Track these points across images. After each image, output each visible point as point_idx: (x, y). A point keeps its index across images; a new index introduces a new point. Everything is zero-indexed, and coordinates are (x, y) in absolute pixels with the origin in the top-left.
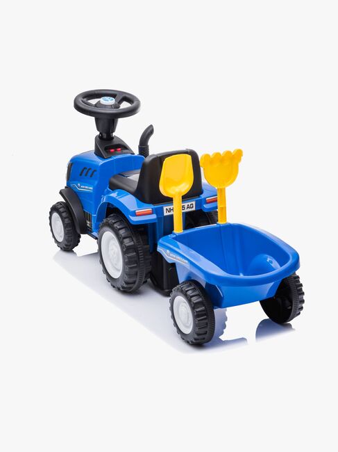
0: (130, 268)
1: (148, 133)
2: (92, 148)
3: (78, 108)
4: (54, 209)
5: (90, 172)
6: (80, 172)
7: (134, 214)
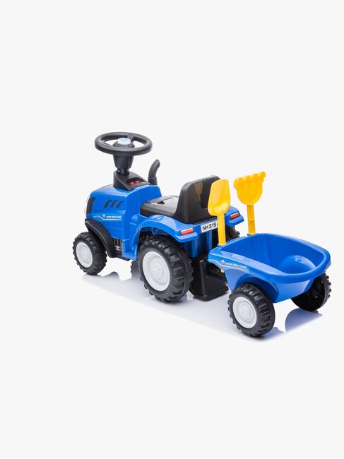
0: (179, 280)
1: (155, 166)
2: (111, 181)
3: (99, 147)
4: (79, 239)
5: (117, 203)
6: (105, 204)
7: (180, 234)
